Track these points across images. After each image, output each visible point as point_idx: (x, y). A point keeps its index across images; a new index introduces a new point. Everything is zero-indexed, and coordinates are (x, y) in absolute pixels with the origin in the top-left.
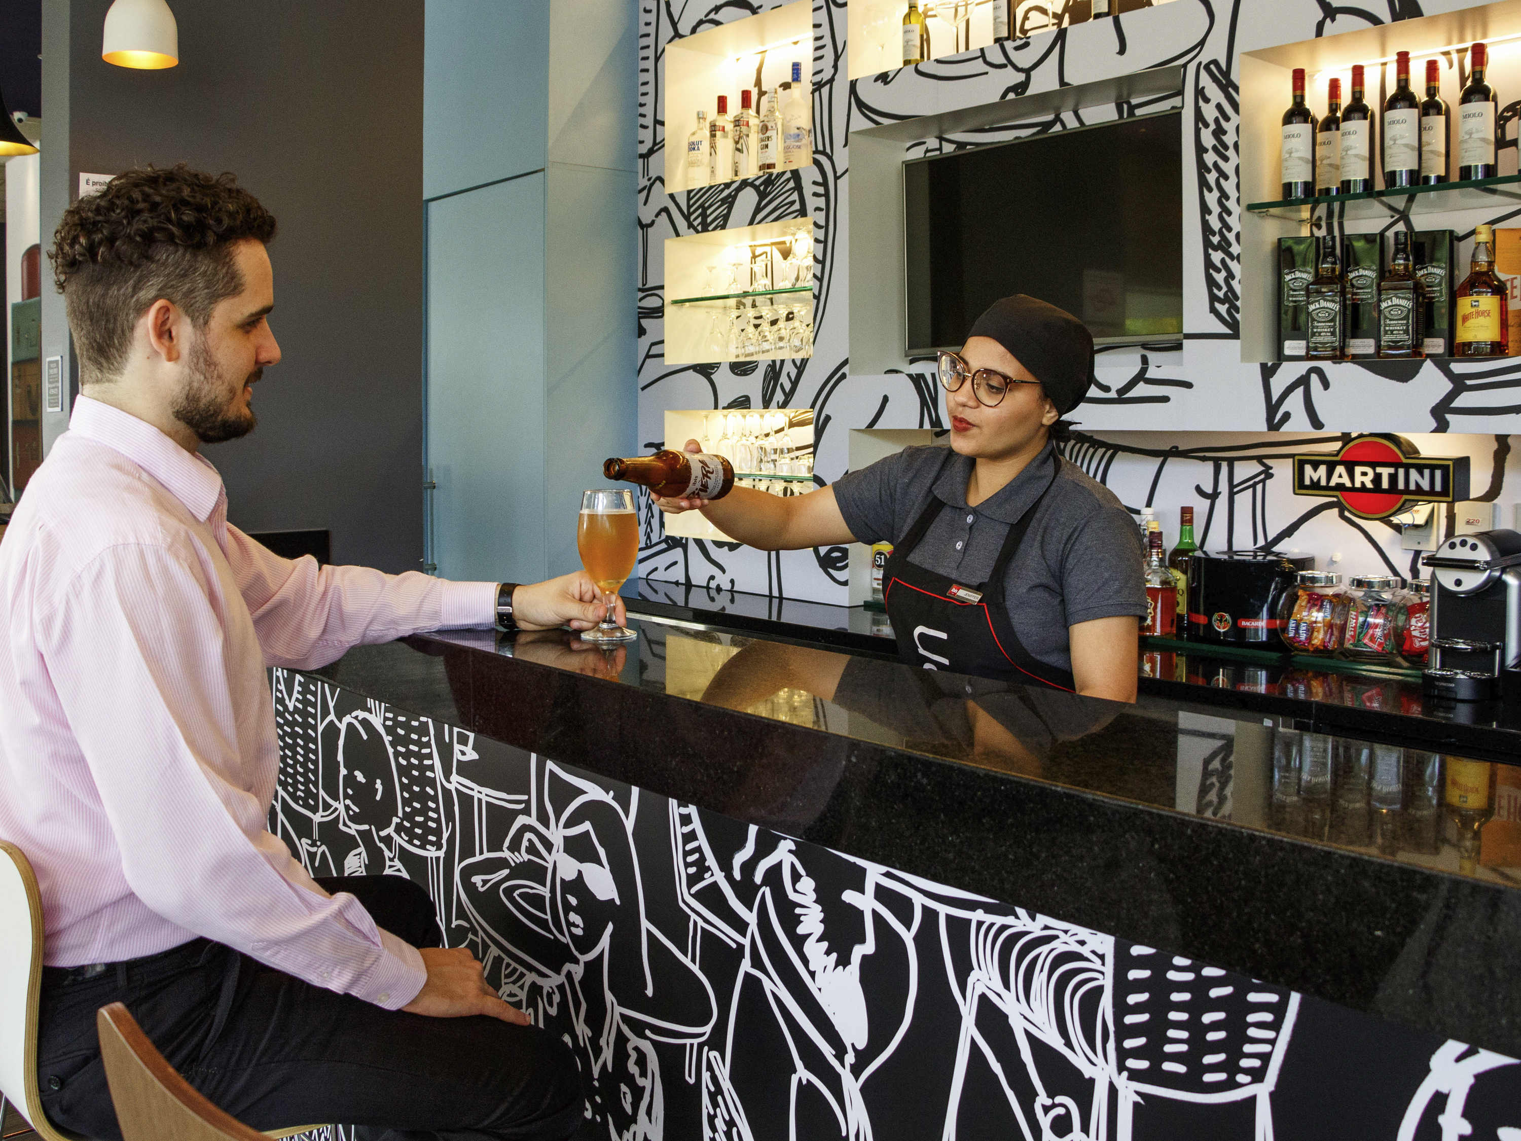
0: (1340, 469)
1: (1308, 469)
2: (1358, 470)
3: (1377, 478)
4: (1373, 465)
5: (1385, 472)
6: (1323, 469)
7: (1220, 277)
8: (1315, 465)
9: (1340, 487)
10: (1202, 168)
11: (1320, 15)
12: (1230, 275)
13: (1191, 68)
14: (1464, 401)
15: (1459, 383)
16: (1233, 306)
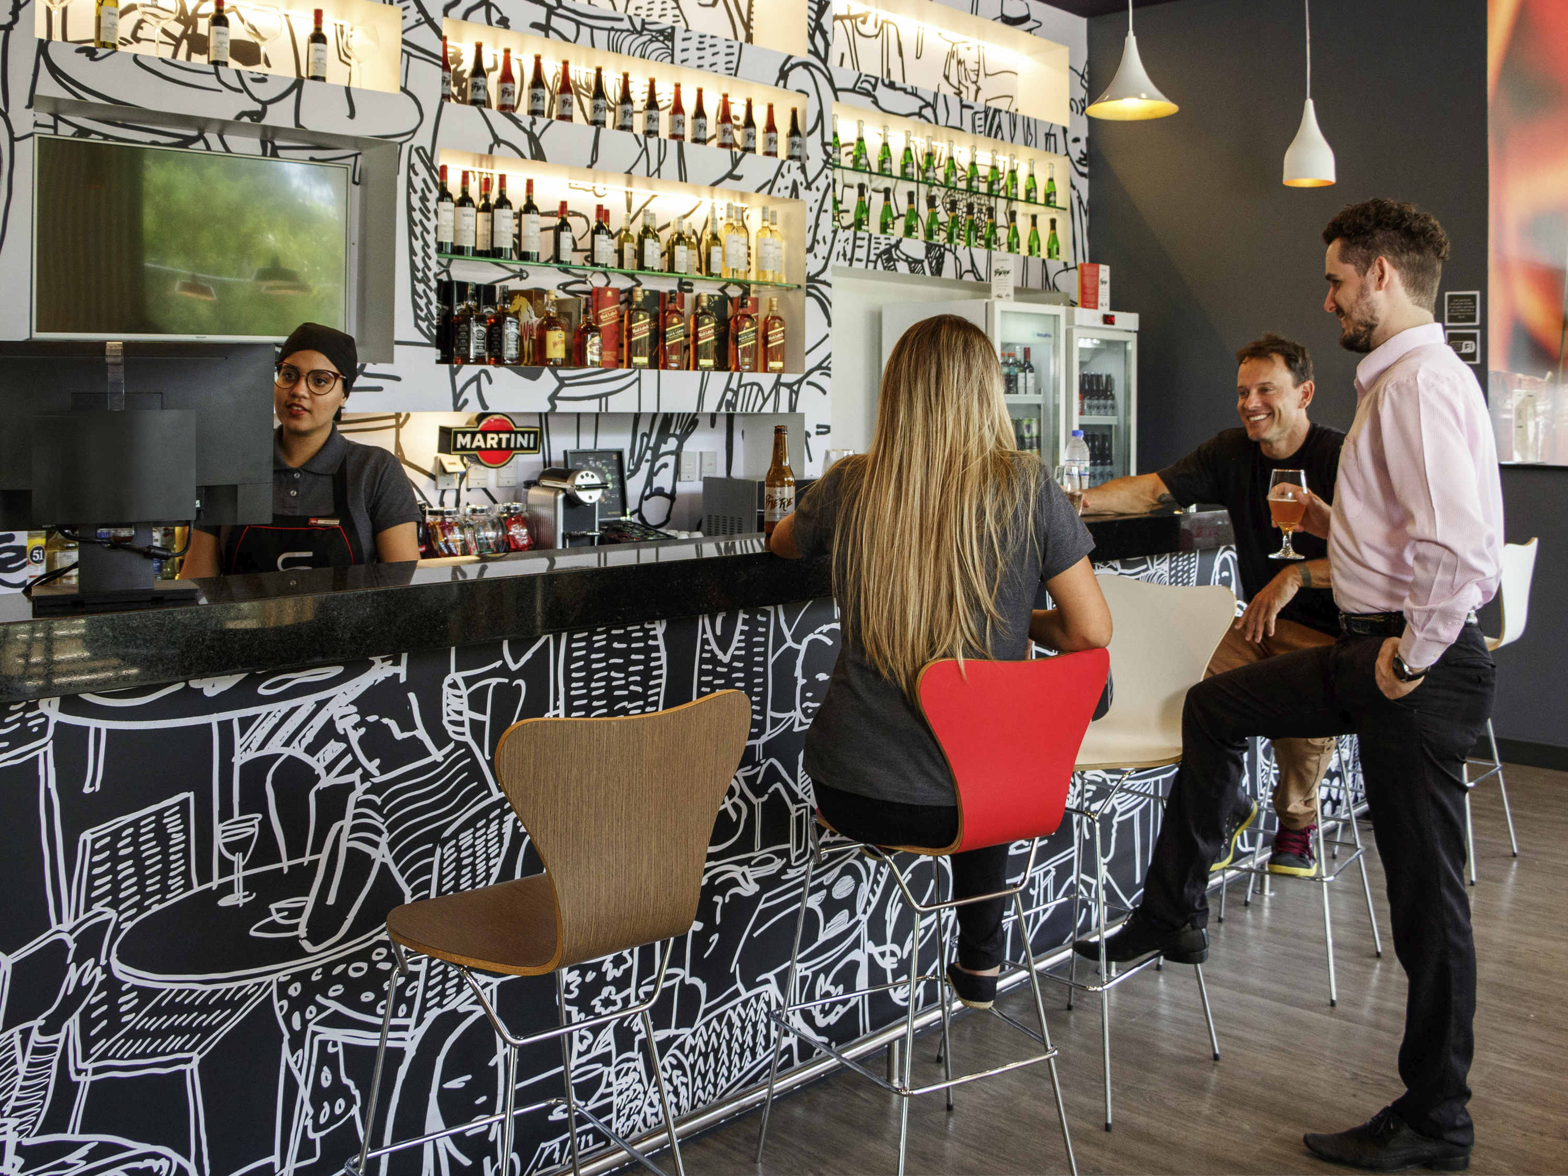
0: (479, 436)
1: (460, 436)
2: (489, 436)
3: (500, 440)
4: (498, 432)
5: (504, 436)
6: (469, 436)
7: (422, 302)
8: (464, 434)
9: (478, 448)
10: (411, 221)
11: (491, 141)
12: (429, 302)
13: (406, 147)
14: (564, 392)
15: (562, 382)
16: (431, 324)
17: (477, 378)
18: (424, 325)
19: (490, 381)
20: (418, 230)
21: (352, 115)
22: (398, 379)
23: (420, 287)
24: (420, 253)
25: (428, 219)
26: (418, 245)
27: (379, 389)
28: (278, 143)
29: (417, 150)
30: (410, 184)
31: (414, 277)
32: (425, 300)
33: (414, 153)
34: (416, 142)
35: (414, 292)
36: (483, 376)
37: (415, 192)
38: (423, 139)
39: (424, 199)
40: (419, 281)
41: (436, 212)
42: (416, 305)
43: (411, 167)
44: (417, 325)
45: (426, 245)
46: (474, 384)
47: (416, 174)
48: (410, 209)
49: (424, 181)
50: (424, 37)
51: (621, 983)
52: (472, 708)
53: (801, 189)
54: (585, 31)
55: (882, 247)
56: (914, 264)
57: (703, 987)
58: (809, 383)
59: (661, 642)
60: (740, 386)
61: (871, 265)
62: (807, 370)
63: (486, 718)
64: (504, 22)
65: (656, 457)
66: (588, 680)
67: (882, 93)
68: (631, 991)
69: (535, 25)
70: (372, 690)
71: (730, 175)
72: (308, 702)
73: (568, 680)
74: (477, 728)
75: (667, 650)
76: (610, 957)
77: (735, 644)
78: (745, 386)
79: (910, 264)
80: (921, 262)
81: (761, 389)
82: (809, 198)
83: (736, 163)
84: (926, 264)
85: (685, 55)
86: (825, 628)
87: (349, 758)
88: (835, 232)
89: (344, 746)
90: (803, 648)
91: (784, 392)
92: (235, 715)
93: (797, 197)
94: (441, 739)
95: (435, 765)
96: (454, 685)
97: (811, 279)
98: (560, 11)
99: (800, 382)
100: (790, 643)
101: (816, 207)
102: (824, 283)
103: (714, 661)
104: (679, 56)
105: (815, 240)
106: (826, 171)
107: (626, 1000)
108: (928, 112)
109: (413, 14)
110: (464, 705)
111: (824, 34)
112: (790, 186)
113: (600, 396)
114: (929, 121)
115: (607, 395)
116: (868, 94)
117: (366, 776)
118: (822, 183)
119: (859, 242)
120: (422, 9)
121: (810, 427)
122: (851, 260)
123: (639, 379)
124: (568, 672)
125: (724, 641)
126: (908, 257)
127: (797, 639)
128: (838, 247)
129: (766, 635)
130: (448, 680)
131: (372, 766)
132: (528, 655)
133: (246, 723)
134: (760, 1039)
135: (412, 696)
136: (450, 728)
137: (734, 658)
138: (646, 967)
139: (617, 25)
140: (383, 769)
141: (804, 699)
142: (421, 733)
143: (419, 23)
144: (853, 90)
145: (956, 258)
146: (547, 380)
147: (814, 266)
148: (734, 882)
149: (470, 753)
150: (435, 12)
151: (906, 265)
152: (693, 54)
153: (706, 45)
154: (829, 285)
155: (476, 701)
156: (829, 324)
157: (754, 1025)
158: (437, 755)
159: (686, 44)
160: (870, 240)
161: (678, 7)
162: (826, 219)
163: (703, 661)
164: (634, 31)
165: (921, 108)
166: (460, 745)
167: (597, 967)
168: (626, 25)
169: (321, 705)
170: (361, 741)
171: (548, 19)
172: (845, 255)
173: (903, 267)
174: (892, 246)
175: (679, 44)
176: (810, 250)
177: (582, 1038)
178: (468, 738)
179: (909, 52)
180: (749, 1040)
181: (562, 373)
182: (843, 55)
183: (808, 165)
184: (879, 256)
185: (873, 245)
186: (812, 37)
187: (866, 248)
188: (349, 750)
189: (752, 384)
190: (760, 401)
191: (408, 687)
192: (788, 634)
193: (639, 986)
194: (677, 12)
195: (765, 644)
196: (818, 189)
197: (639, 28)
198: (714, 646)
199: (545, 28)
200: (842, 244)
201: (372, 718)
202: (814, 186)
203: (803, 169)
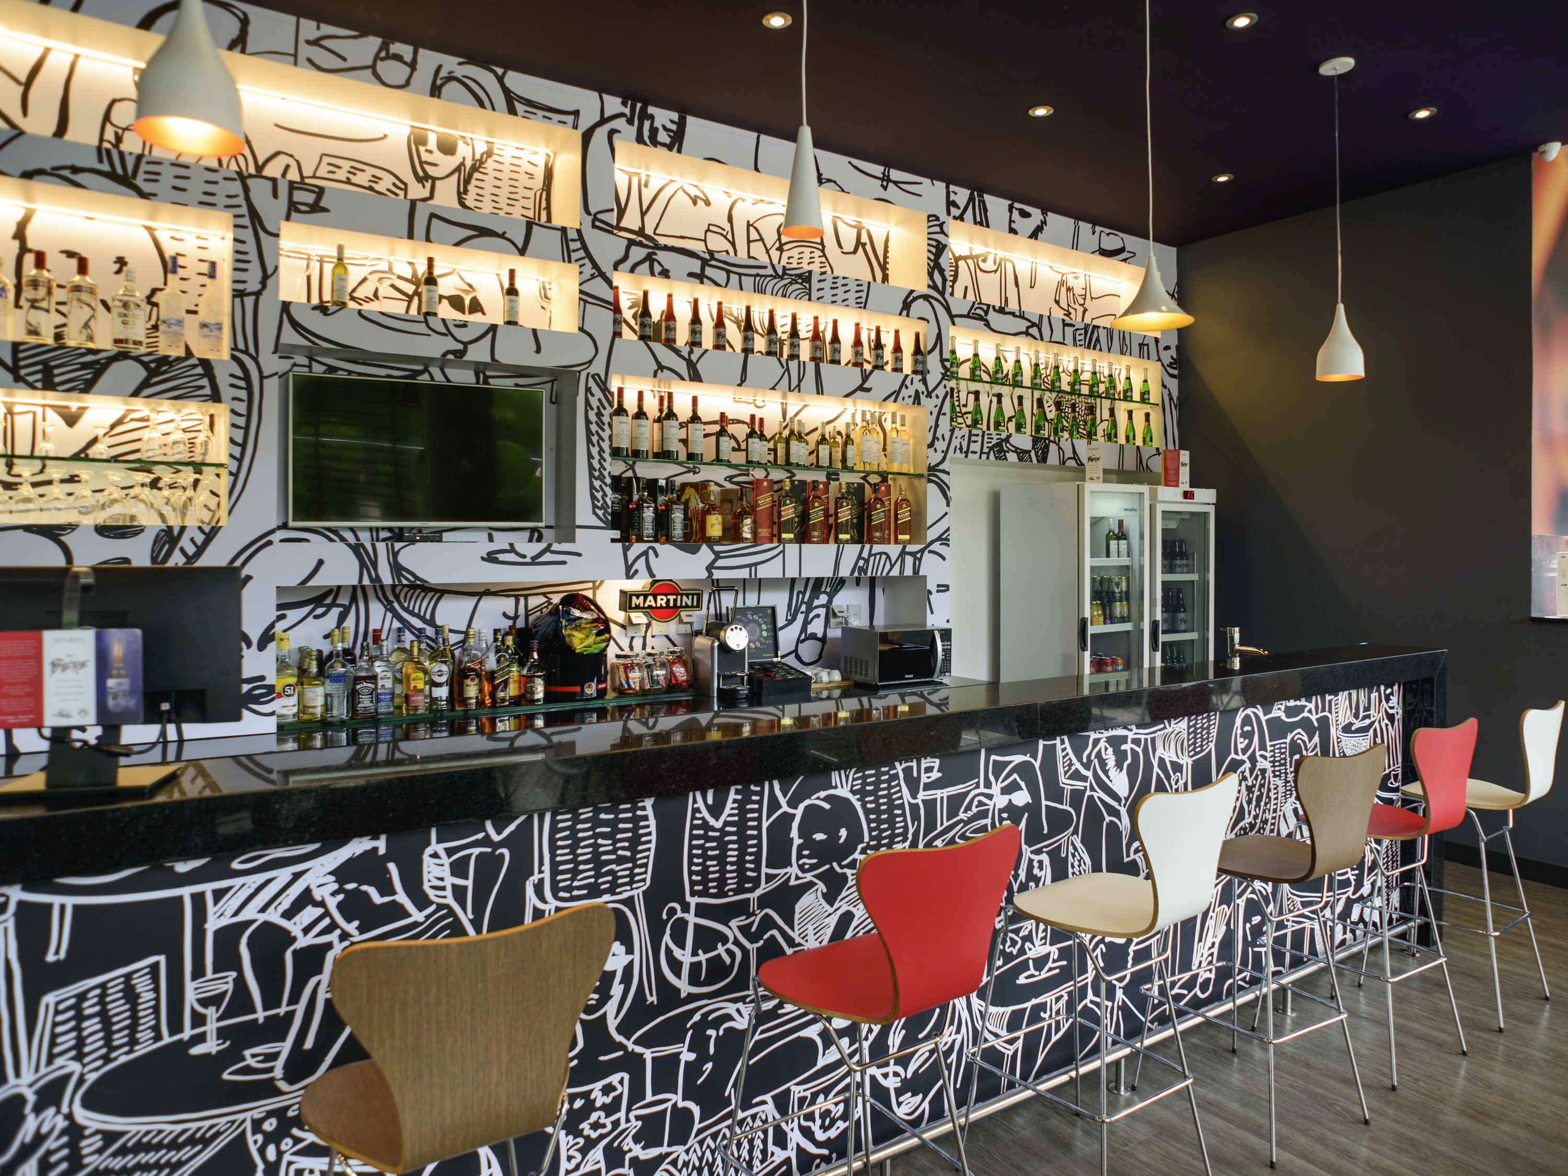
0: (650, 598)
1: (634, 598)
2: (659, 597)
3: (668, 600)
4: (666, 595)
5: (672, 598)
6: (641, 598)
7: (599, 495)
8: (638, 596)
9: (650, 607)
10: (589, 433)
11: (656, 367)
12: (605, 495)
13: (584, 374)
14: (720, 563)
15: (718, 556)
16: (606, 511)
17: (645, 553)
18: (600, 513)
19: (657, 555)
20: (595, 439)
21: (538, 351)
22: (579, 555)
23: (597, 483)
24: (597, 457)
25: (603, 430)
26: (595, 451)
27: (564, 563)
28: (488, 373)
29: (593, 376)
30: (587, 403)
31: (591, 476)
32: (601, 493)
33: (590, 379)
34: (592, 370)
35: (592, 487)
36: (651, 552)
37: (592, 409)
38: (598, 367)
39: (599, 415)
40: (596, 479)
41: (610, 425)
42: (593, 497)
43: (588, 390)
44: (594, 513)
45: (601, 450)
46: (643, 559)
47: (593, 395)
48: (588, 422)
49: (600, 400)
50: (598, 287)
51: (611, 1109)
52: (453, 874)
53: (923, 398)
54: (734, 278)
55: (994, 442)
56: (1022, 454)
57: (696, 1110)
58: (930, 552)
59: (650, 812)
60: (870, 555)
61: (984, 456)
62: (929, 540)
63: (469, 883)
64: (665, 274)
65: (810, 609)
66: (573, 848)
67: (992, 317)
68: (622, 1115)
69: (691, 275)
70: (350, 861)
71: (861, 388)
72: (284, 875)
73: (553, 848)
74: (459, 893)
75: (656, 818)
76: (599, 1085)
77: (727, 811)
78: (875, 555)
79: (1018, 454)
80: (1029, 452)
81: (888, 557)
82: (930, 404)
83: (865, 377)
84: (1033, 454)
85: (820, 294)
86: (822, 794)
87: (327, 921)
88: (952, 431)
89: (320, 911)
90: (799, 812)
91: (909, 560)
92: (208, 888)
93: (919, 404)
94: (421, 901)
95: (416, 924)
96: (435, 855)
97: (932, 469)
98: (713, 263)
99: (922, 551)
100: (785, 808)
101: (936, 411)
102: (944, 471)
103: (705, 826)
104: (815, 294)
105: (935, 438)
106: (944, 382)
107: (616, 1124)
108: (1034, 331)
109: (589, 270)
110: (446, 872)
111: (942, 272)
112: (913, 395)
113: (749, 566)
114: (1035, 338)
115: (756, 564)
116: (980, 318)
117: (344, 936)
118: (941, 391)
119: (973, 438)
120: (595, 265)
121: (931, 586)
122: (967, 453)
123: (783, 551)
124: (552, 841)
125: (716, 811)
126: (1016, 448)
127: (793, 804)
128: (955, 443)
129: (760, 802)
130: (429, 851)
131: (352, 928)
132: (512, 827)
133: (219, 895)
134: (757, 1153)
135: (392, 866)
136: (432, 894)
137: (726, 824)
138: (637, 1094)
139: (762, 272)
140: (362, 930)
141: (799, 856)
142: (401, 897)
143: (593, 277)
144: (967, 316)
145: (1060, 448)
146: (705, 554)
147: (934, 458)
148: (729, 1018)
149: (451, 912)
150: (606, 267)
151: (1015, 455)
152: (827, 293)
153: (839, 285)
154: (948, 473)
155: (459, 869)
156: (948, 505)
157: (751, 1142)
158: (417, 916)
159: (821, 285)
160: (983, 436)
161: (824, 255)
162: (945, 422)
163: (693, 827)
164: (776, 276)
165: (1028, 328)
166: (440, 907)
167: (586, 1095)
168: (770, 271)
169: (297, 876)
170: (340, 906)
171: (703, 269)
172: (961, 449)
173: (1012, 457)
174: (1002, 440)
175: (815, 285)
176: (931, 445)
177: (570, 1158)
178: (450, 901)
179: (1024, 282)
180: (745, 1154)
181: (717, 548)
182: (966, 288)
183: (928, 377)
184: (991, 448)
185: (986, 440)
186: (931, 275)
187: (979, 443)
188: (327, 913)
189: (881, 554)
190: (888, 566)
191: (388, 857)
192: (783, 801)
193: (629, 1110)
194: (823, 259)
195: (760, 811)
196: (937, 397)
197: (780, 273)
198: (705, 813)
199: (700, 277)
200: (959, 440)
201: (350, 886)
202: (933, 395)
203: (924, 381)
